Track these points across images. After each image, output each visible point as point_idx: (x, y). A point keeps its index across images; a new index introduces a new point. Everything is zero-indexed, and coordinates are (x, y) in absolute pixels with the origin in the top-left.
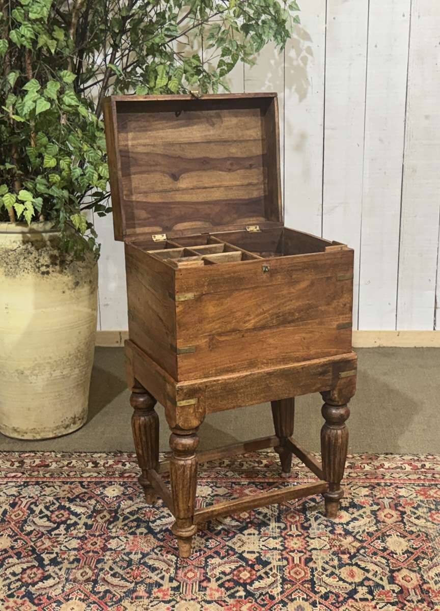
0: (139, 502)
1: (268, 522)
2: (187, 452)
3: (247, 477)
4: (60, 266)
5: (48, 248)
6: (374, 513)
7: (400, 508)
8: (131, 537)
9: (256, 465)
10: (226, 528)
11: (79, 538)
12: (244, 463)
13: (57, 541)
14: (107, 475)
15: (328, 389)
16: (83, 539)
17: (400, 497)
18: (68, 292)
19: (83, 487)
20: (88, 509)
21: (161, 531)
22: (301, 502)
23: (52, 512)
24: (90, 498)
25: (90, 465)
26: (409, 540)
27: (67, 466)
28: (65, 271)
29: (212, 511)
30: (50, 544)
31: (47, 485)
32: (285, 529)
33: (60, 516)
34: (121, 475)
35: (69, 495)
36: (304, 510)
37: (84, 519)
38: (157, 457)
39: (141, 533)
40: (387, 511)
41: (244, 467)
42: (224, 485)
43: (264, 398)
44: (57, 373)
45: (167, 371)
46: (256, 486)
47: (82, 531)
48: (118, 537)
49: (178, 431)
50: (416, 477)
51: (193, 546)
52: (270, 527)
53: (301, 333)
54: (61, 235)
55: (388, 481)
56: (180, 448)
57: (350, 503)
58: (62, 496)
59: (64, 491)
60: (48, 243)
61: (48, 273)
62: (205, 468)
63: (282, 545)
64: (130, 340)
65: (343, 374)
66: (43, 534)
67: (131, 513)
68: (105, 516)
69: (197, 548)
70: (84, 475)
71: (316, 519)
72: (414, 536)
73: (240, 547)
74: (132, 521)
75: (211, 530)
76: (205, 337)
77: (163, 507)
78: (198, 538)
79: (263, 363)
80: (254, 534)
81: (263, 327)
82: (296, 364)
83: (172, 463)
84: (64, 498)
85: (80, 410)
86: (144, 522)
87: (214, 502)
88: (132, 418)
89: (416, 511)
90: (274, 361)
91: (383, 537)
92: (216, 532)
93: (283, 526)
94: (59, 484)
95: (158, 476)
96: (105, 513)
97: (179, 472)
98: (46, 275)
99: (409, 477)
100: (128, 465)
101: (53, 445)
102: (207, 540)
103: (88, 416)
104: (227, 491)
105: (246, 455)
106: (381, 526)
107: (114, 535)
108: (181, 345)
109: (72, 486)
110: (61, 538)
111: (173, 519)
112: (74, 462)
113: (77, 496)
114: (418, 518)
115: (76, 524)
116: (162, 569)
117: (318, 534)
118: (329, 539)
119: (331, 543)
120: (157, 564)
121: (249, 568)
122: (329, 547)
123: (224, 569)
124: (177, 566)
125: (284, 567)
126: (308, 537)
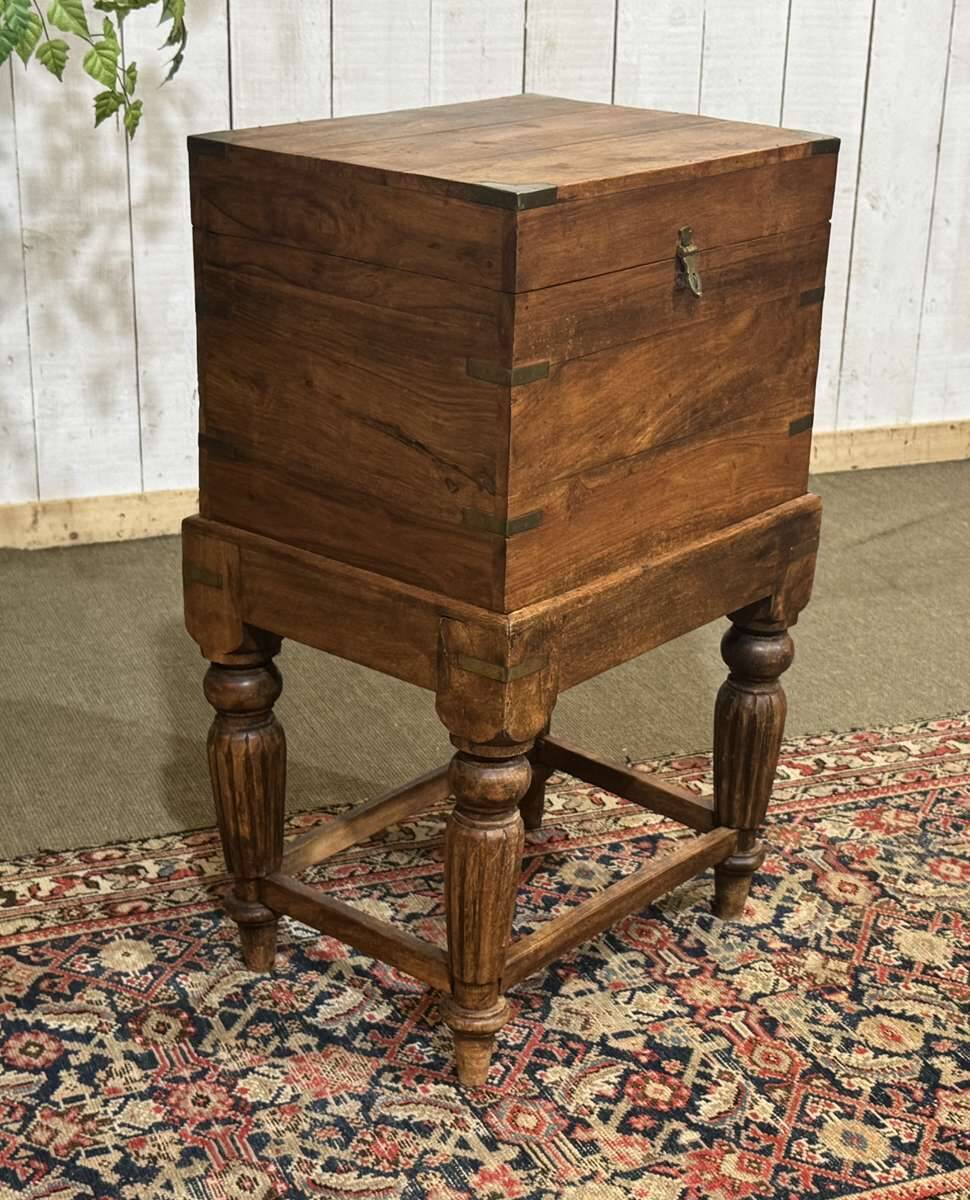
8: (289, 1063)
32: (651, 963)
39: (307, 1048)
48: (252, 1070)
52: (614, 967)
71: (704, 925)
80: (590, 992)
91: (882, 937)
93: (638, 957)
116: (443, 1124)
117: (739, 961)
118: (773, 966)
119: (787, 974)
120: (420, 1115)
121: (652, 1073)
122: (788, 984)
123: (596, 1088)
124: (473, 1109)
125: (729, 1050)
126: (717, 969)
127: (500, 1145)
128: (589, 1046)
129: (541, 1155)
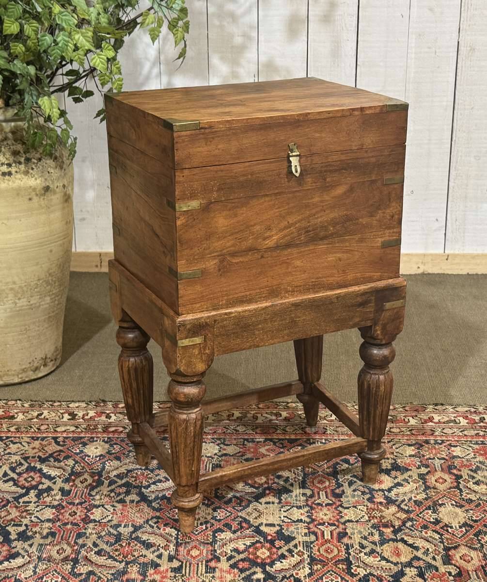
0: (129, 463)
1: (291, 488)
2: (190, 403)
3: (263, 433)
4: (26, 166)
5: (9, 142)
6: (422, 477)
7: (455, 471)
8: (119, 506)
9: (274, 418)
10: (238, 495)
11: (53, 507)
12: (259, 415)
13: (27, 511)
14: (87, 429)
15: (369, 323)
16: (59, 507)
17: (454, 457)
18: (35, 199)
19: (58, 443)
20: (64, 470)
21: (157, 498)
22: (331, 463)
23: (19, 474)
24: (67, 457)
25: (66, 416)
26: (467, 511)
27: (37, 417)
28: (31, 171)
29: (222, 476)
30: (18, 514)
31: (12, 441)
32: (312, 496)
33: (30, 479)
34: (106, 430)
35: (40, 454)
36: (335, 473)
37: (60, 483)
38: (151, 408)
39: (132, 501)
40: (439, 474)
41: (259, 421)
42: (235, 442)
43: (288, 335)
44: (23, 302)
45: (165, 302)
46: (275, 443)
47: (58, 498)
48: (103, 506)
49: (179, 378)
50: (473, 433)
51: (197, 517)
52: (294, 494)
53: (335, 253)
54: (27, 125)
55: (439, 438)
56: (182, 398)
57: (392, 464)
58: (32, 455)
59: (34, 448)
60: (10, 135)
61: (10, 174)
62: (210, 421)
63: (308, 516)
64: (116, 260)
65: (388, 305)
66: (8, 502)
67: (118, 476)
68: (86, 480)
69: (202, 520)
70: (58, 429)
71: (351, 484)
72: (473, 506)
73: (256, 518)
74: (120, 486)
75: (220, 497)
76: (214, 258)
77: (159, 468)
78: (203, 508)
79: (287, 292)
80: (273, 503)
81: (288, 246)
82: (329, 293)
83: (172, 418)
84: (33, 457)
85: (53, 349)
86: (135, 487)
87: (222, 463)
88: (119, 359)
89: (475, 475)
90: (301, 288)
91: (435, 507)
92: (225, 499)
93: (308, 492)
94: (28, 440)
95: (153, 432)
96: (86, 476)
97: (180, 429)
98: (7, 177)
99: (466, 433)
100: (113, 418)
101: (20, 392)
102: (215, 510)
103: (62, 357)
104: (238, 449)
105: (261, 406)
106: (431, 493)
107: (97, 503)
108: (182, 267)
109: (44, 443)
110: (31, 507)
111: (170, 483)
112: (46, 413)
113: (51, 455)
114: (477, 483)
115: (49, 489)
116: (159, 545)
117: (354, 503)
118: (367, 509)
119: (370, 514)
120: (152, 539)
121: (268, 545)
122: (367, 519)
123: (237, 546)
124: (177, 542)
125: (312, 543)
126: (341, 506)
127: (174, 560)
128: (250, 526)
129: (188, 568)
